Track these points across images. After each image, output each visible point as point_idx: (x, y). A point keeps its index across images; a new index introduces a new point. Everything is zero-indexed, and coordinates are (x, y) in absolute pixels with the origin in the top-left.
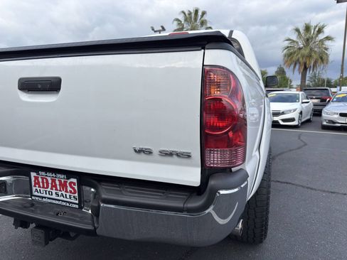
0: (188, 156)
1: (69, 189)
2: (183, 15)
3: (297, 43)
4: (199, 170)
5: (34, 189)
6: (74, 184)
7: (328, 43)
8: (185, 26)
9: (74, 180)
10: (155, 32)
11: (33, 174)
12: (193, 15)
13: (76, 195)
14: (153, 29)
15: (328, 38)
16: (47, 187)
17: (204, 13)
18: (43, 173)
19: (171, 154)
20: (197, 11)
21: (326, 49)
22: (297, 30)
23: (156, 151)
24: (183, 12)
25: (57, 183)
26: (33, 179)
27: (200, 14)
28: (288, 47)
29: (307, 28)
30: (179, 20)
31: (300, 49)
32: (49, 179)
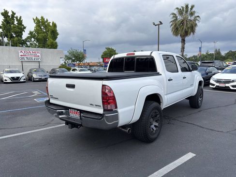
2: (177, 10)
5: (70, 114)
8: (178, 18)
10: (156, 25)
12: (185, 9)
13: (79, 116)
14: (154, 24)
17: (192, 7)
20: (187, 6)
23: (94, 105)
24: (177, 8)
27: (190, 7)
30: (175, 14)
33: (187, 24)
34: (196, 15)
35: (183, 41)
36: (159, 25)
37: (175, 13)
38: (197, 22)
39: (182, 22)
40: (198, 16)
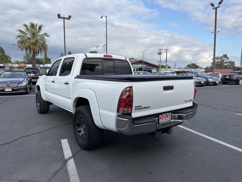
1: (169, 116)
3: (26, 34)
7: (46, 38)
9: (171, 113)
15: (46, 35)
18: (163, 114)
19: (190, 100)
22: (26, 26)
25: (166, 116)
26: (160, 117)
28: (20, 36)
31: (29, 39)
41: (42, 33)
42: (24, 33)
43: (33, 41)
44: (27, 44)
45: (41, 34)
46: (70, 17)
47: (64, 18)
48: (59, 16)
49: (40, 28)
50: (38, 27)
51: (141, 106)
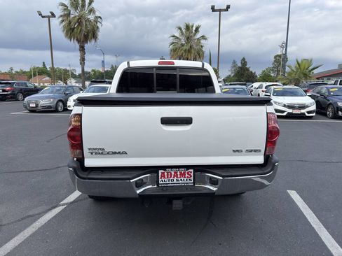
0: (260, 151)
1: (187, 175)
3: (180, 39)
4: (263, 156)
5: (160, 180)
6: (191, 172)
7: (203, 42)
8: (72, 12)
9: (192, 170)
10: (43, 17)
11: (160, 172)
13: (192, 178)
14: (40, 14)
15: (203, 37)
16: (171, 177)
17: (91, 2)
18: (170, 170)
19: (252, 151)
21: (202, 46)
22: (180, 28)
23: (244, 150)
25: (179, 173)
26: (160, 174)
28: (173, 43)
29: (188, 27)
30: (65, 6)
31: (183, 45)
32: (173, 173)
33: (86, 25)
34: (98, 14)
35: (82, 49)
36: (49, 17)
37: (66, 4)
38: (99, 24)
39: (79, 21)
40: (100, 17)
41: (199, 35)
42: (177, 38)
43: (186, 47)
44: (180, 53)
45: (197, 37)
46: (228, 7)
47: (220, 11)
48: (213, 9)
49: (197, 30)
50: (194, 28)
51: (103, 149)
